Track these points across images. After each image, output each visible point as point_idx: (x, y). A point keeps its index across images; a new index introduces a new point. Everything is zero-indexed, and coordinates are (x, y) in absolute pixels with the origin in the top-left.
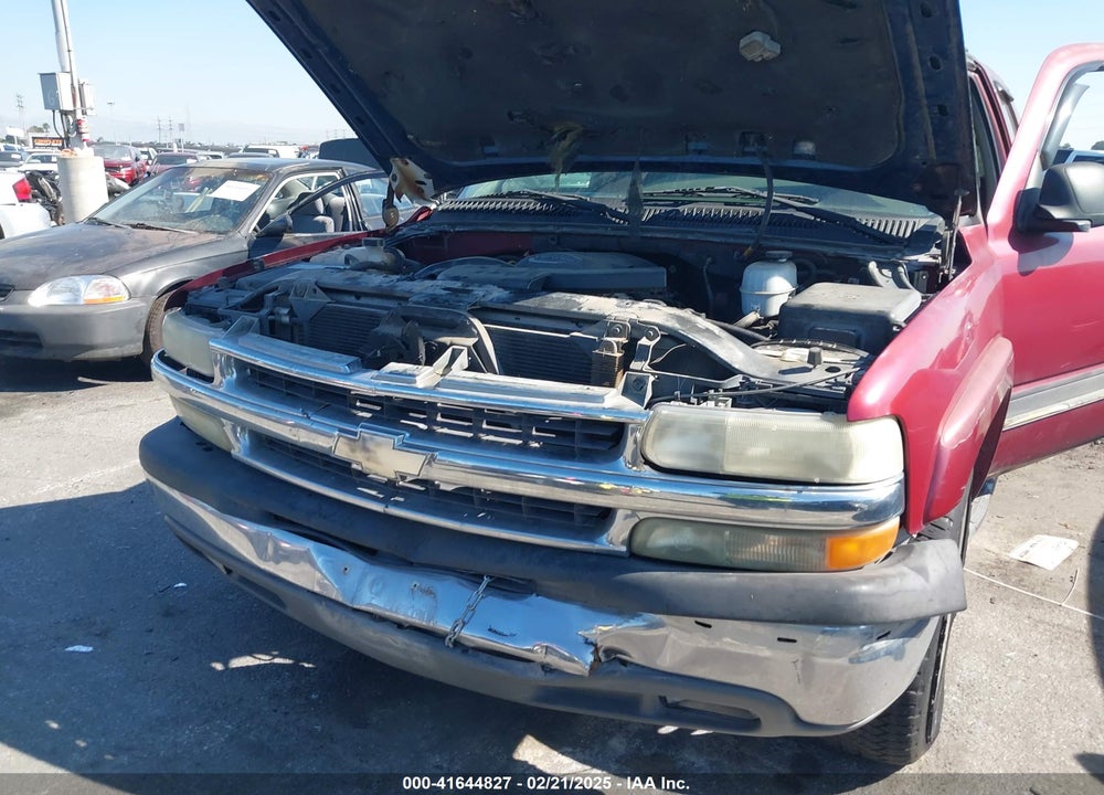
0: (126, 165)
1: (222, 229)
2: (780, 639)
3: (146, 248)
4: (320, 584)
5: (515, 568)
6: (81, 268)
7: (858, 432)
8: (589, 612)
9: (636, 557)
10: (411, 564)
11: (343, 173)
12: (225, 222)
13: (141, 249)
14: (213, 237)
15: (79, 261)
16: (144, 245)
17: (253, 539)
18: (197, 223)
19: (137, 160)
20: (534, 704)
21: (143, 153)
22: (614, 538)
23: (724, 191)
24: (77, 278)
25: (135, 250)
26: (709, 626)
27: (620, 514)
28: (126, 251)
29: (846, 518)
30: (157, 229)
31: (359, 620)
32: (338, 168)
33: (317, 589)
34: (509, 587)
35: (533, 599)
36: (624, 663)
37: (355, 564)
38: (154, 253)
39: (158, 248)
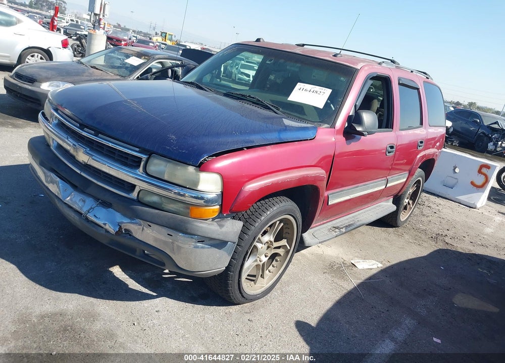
0: (125, 40)
1: (124, 75)
2: (168, 234)
3: (92, 76)
4: (58, 193)
5: (108, 198)
6: (63, 79)
7: (204, 176)
8: (123, 217)
9: (139, 202)
10: (85, 193)
11: (182, 63)
12: (127, 72)
13: (89, 76)
14: (118, 77)
15: (64, 76)
16: (91, 75)
17: (46, 176)
18: (116, 71)
19: (130, 39)
20: (107, 245)
21: (134, 36)
22: (134, 195)
23: (253, 98)
24: (60, 82)
25: (87, 76)
26: (150, 226)
27: (137, 187)
28: (83, 76)
29: (202, 202)
30: (100, 70)
31: (64, 206)
32: (180, 60)
33: (57, 194)
34: (106, 204)
35: (110, 209)
36: (130, 235)
37: (70, 189)
38: (93, 79)
39: (95, 77)
